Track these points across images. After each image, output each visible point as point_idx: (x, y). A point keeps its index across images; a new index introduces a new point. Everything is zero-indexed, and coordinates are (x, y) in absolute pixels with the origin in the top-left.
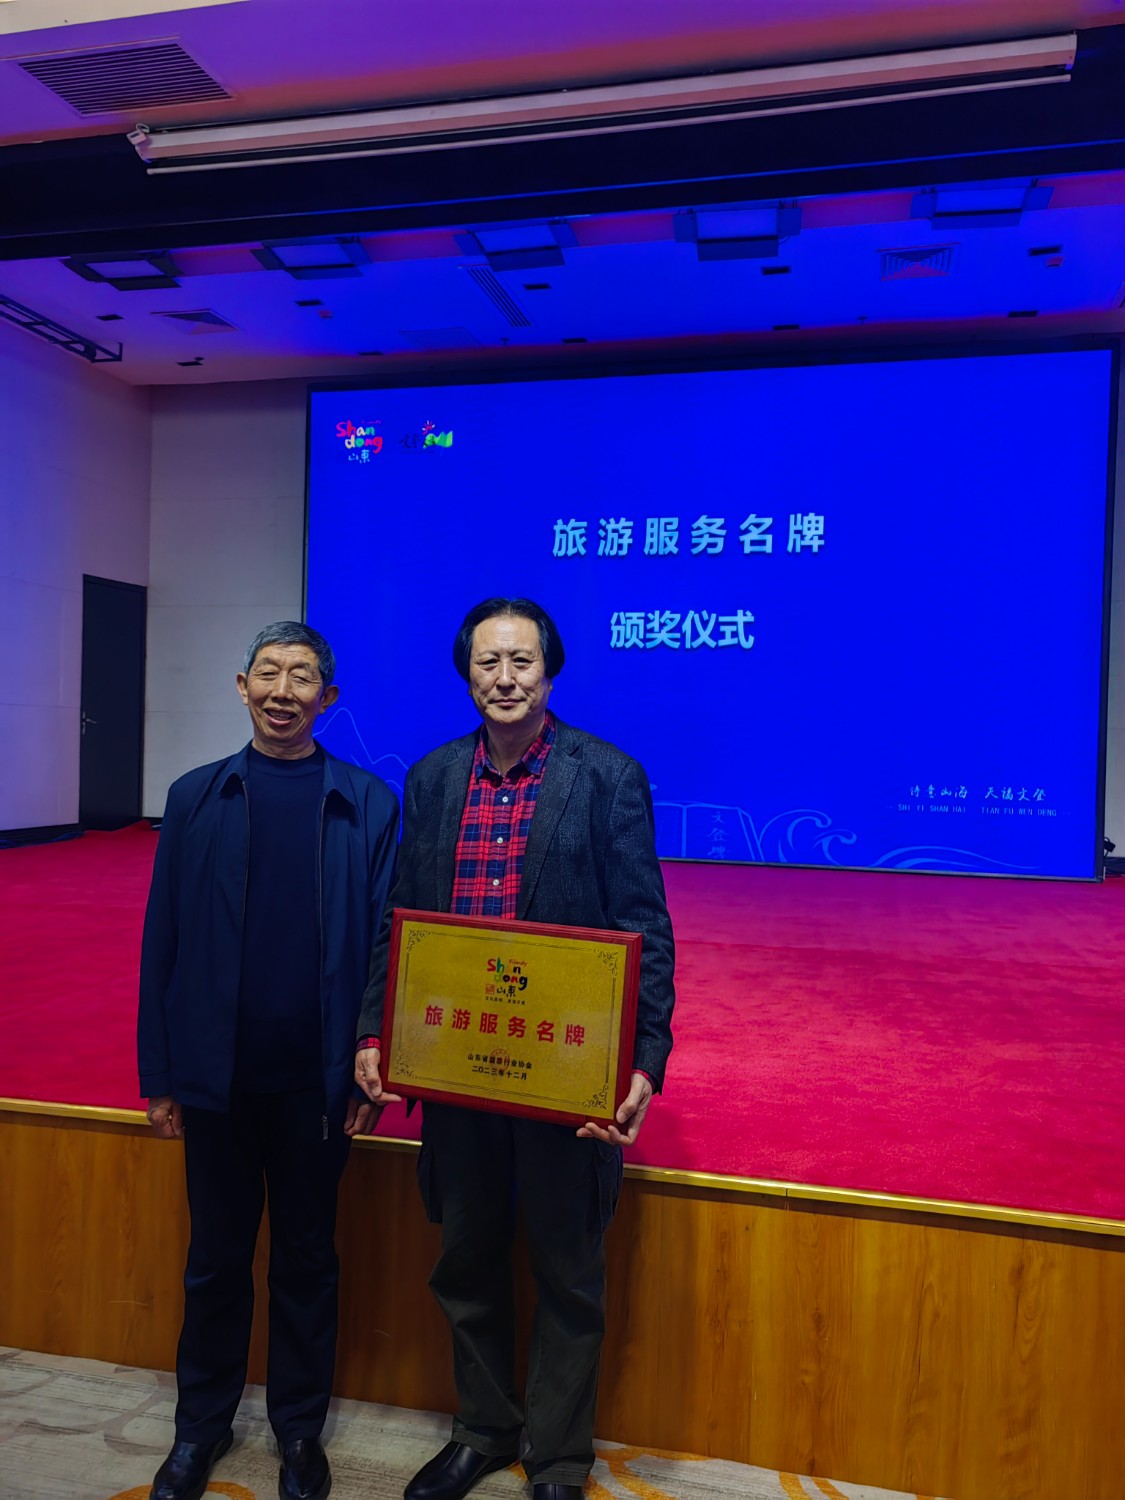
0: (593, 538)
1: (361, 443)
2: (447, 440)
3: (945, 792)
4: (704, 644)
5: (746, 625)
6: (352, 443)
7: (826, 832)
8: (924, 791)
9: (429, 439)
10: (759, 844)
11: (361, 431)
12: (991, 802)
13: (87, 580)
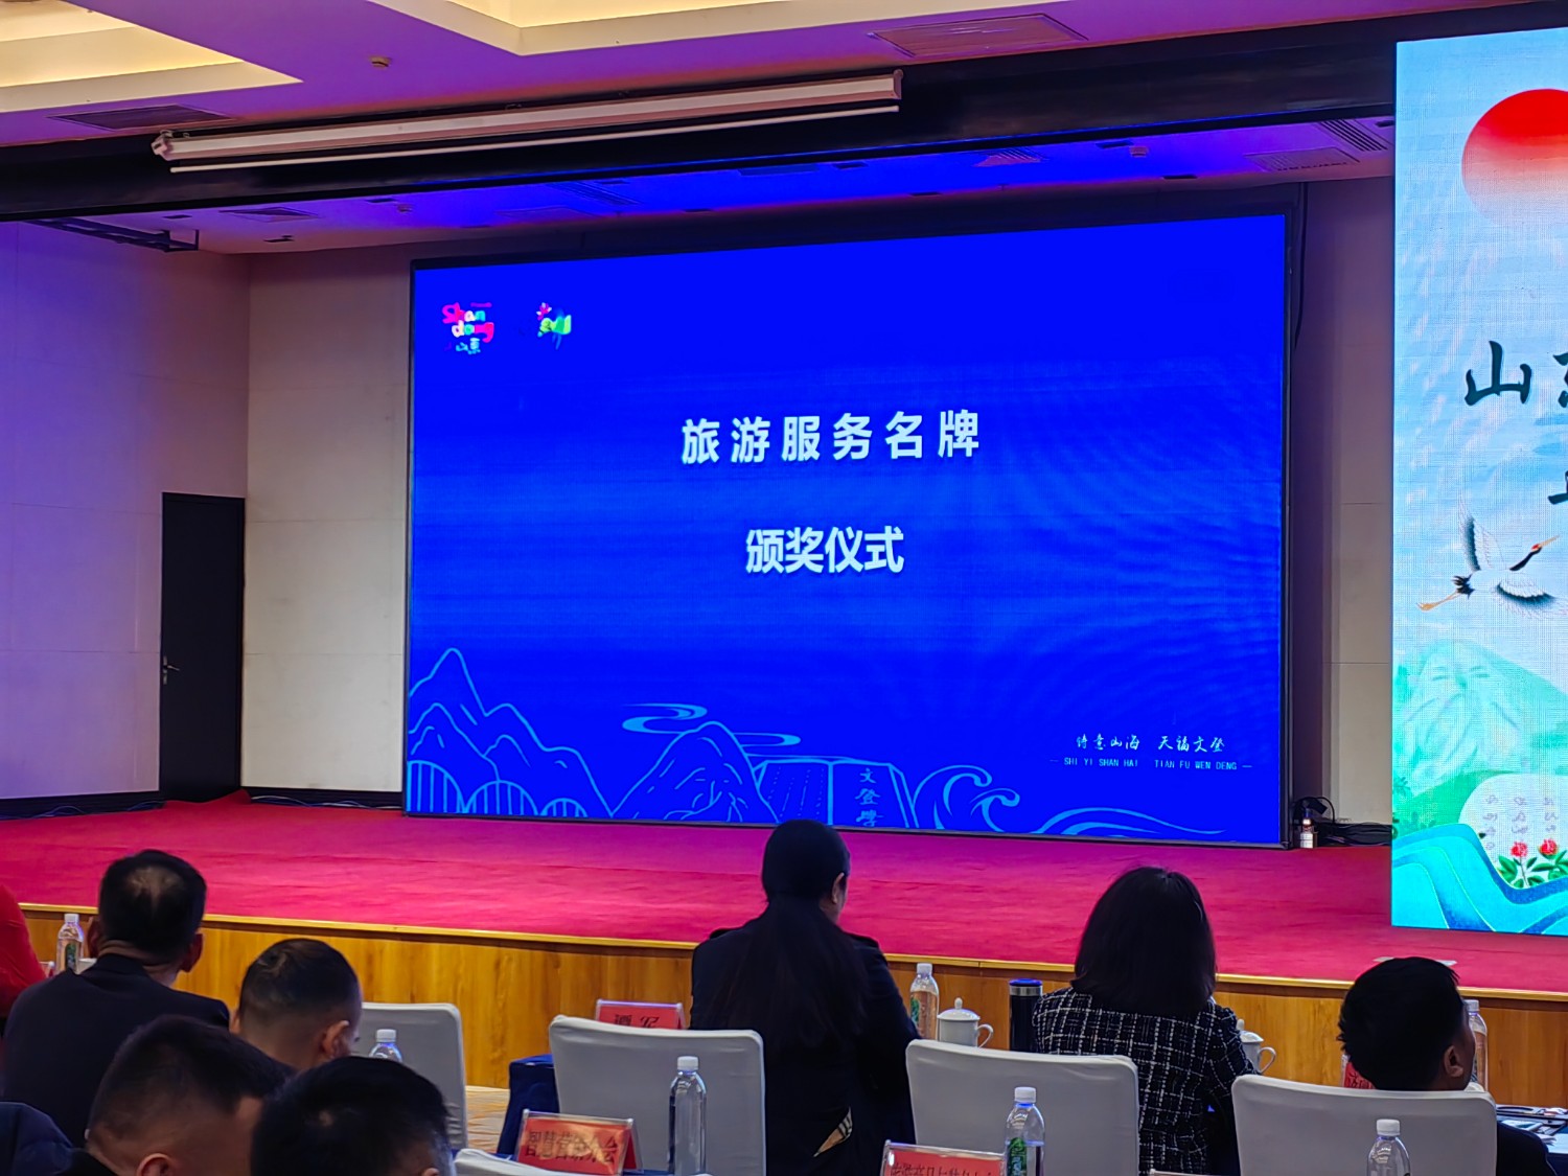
0: (726, 443)
1: (471, 329)
2: (564, 325)
3: (1115, 743)
4: (849, 567)
5: (895, 543)
6: (459, 330)
7: (986, 792)
8: (1092, 743)
9: (546, 325)
10: (912, 807)
11: (470, 316)
12: (1166, 754)
13: (168, 499)
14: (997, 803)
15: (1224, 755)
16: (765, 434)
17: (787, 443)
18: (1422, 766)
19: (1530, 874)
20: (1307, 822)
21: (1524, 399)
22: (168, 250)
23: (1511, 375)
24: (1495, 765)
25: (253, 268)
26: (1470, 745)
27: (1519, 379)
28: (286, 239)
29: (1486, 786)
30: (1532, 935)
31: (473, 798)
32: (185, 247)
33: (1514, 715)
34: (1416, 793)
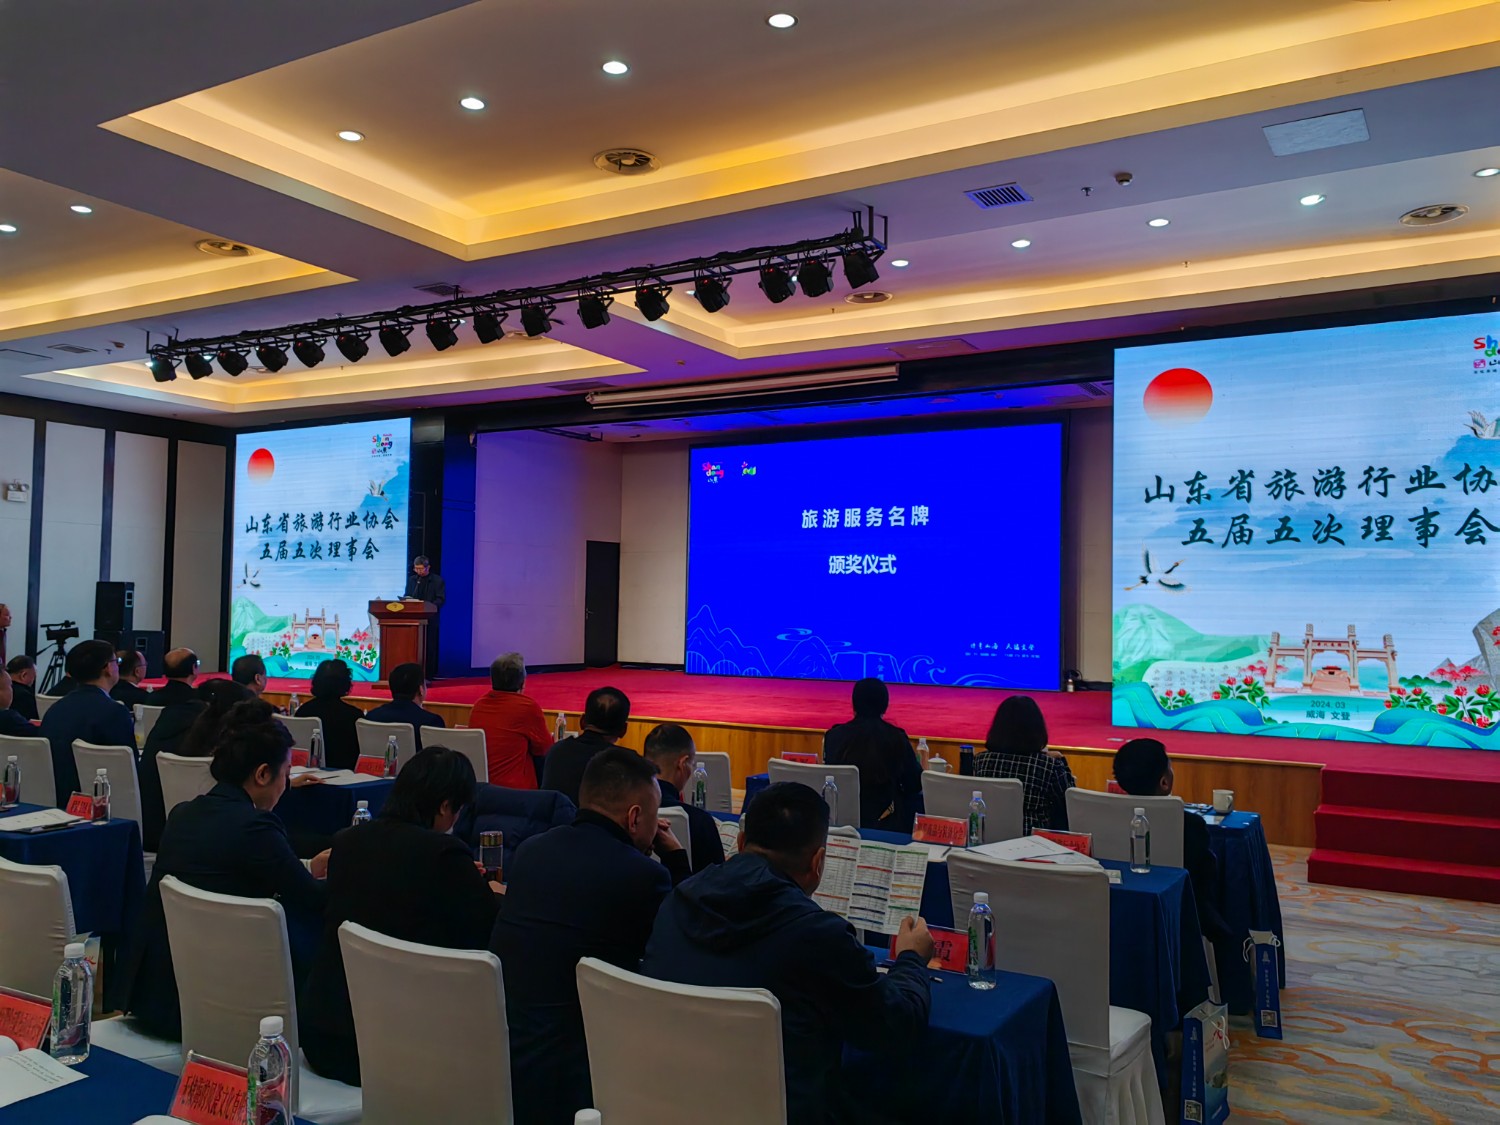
0: (820, 520)
1: (714, 473)
2: (753, 471)
3: (987, 646)
4: (873, 572)
5: (893, 562)
6: (709, 474)
7: (931, 667)
8: (977, 646)
9: (745, 471)
10: (900, 672)
11: (714, 467)
12: (1009, 651)
13: (588, 542)
14: (936, 673)
15: (1034, 652)
16: (837, 516)
17: (846, 520)
18: (1127, 656)
19: (1174, 703)
20: (1070, 681)
21: (1171, 500)
22: (589, 441)
23: (1165, 490)
24: (1158, 656)
25: (624, 448)
26: (1147, 648)
27: (1168, 491)
28: (638, 436)
29: (1154, 666)
30: (1175, 730)
31: (714, 667)
32: (597, 440)
33: (1167, 636)
34: (1123, 668)
